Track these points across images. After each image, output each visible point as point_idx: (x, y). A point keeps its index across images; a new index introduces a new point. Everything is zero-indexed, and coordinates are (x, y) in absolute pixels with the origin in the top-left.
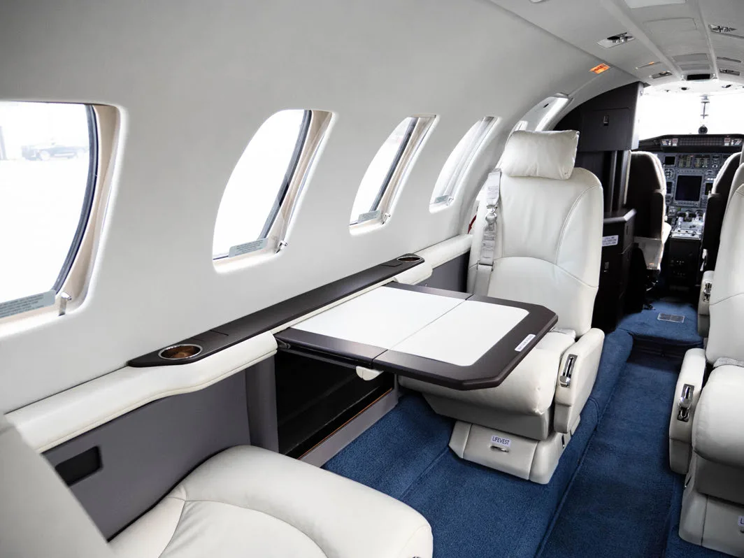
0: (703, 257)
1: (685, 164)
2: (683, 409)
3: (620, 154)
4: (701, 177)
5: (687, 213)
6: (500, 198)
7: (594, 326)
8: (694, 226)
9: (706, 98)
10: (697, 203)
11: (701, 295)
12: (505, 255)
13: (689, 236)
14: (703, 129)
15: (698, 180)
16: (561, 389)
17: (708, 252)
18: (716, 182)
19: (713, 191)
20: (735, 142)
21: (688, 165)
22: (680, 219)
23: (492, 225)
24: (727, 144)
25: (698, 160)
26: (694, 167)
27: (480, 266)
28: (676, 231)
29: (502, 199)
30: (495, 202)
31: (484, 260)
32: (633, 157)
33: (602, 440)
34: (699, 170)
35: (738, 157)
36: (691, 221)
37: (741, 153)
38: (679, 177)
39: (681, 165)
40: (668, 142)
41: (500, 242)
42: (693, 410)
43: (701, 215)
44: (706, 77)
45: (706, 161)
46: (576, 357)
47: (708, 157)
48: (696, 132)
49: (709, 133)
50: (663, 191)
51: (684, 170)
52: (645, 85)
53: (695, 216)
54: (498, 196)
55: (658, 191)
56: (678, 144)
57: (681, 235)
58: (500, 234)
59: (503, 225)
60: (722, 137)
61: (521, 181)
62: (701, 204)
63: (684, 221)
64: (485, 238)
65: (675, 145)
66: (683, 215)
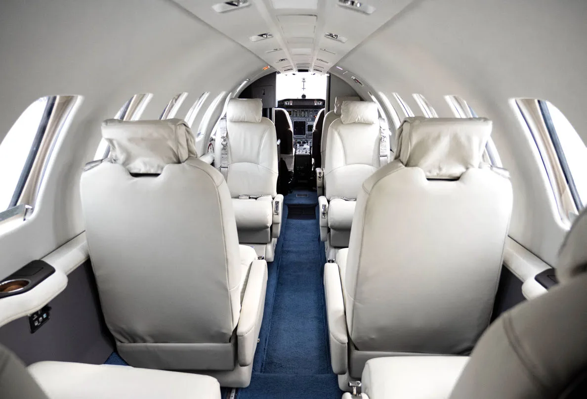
0: (313, 163)
1: (296, 115)
2: (324, 214)
3: (271, 110)
4: (305, 122)
5: (302, 142)
6: (227, 133)
7: (278, 193)
8: (305, 148)
9: (304, 79)
10: (305, 136)
11: (318, 178)
12: (233, 162)
13: (304, 153)
14: (304, 96)
15: (303, 124)
16: (275, 216)
17: (315, 160)
18: (315, 124)
19: (314, 128)
20: (319, 103)
21: (298, 115)
22: (298, 145)
23: (225, 147)
24: (316, 104)
25: (303, 113)
26: (301, 117)
27: (222, 169)
28: (298, 151)
29: (229, 133)
30: (225, 135)
31: (223, 165)
32: (276, 111)
33: (286, 249)
34: (304, 118)
35: (324, 111)
36: (303, 146)
37: (325, 109)
38: (295, 122)
39: (295, 115)
40: (288, 103)
41: (229, 155)
42: (327, 213)
43: (308, 142)
44: (307, 71)
45: (306, 113)
46: (278, 202)
47: (307, 111)
48: (300, 98)
49: (307, 98)
50: (292, 129)
51: (297, 118)
52: (279, 73)
53: (305, 143)
54: (226, 132)
55: (290, 129)
56: (293, 104)
57: (300, 153)
58: (229, 152)
59: (230, 147)
60: (313, 100)
61: (237, 124)
62: (306, 137)
63: (300, 146)
64: (222, 154)
65: (291, 104)
66: (299, 143)
